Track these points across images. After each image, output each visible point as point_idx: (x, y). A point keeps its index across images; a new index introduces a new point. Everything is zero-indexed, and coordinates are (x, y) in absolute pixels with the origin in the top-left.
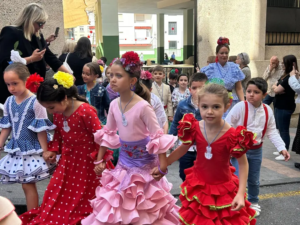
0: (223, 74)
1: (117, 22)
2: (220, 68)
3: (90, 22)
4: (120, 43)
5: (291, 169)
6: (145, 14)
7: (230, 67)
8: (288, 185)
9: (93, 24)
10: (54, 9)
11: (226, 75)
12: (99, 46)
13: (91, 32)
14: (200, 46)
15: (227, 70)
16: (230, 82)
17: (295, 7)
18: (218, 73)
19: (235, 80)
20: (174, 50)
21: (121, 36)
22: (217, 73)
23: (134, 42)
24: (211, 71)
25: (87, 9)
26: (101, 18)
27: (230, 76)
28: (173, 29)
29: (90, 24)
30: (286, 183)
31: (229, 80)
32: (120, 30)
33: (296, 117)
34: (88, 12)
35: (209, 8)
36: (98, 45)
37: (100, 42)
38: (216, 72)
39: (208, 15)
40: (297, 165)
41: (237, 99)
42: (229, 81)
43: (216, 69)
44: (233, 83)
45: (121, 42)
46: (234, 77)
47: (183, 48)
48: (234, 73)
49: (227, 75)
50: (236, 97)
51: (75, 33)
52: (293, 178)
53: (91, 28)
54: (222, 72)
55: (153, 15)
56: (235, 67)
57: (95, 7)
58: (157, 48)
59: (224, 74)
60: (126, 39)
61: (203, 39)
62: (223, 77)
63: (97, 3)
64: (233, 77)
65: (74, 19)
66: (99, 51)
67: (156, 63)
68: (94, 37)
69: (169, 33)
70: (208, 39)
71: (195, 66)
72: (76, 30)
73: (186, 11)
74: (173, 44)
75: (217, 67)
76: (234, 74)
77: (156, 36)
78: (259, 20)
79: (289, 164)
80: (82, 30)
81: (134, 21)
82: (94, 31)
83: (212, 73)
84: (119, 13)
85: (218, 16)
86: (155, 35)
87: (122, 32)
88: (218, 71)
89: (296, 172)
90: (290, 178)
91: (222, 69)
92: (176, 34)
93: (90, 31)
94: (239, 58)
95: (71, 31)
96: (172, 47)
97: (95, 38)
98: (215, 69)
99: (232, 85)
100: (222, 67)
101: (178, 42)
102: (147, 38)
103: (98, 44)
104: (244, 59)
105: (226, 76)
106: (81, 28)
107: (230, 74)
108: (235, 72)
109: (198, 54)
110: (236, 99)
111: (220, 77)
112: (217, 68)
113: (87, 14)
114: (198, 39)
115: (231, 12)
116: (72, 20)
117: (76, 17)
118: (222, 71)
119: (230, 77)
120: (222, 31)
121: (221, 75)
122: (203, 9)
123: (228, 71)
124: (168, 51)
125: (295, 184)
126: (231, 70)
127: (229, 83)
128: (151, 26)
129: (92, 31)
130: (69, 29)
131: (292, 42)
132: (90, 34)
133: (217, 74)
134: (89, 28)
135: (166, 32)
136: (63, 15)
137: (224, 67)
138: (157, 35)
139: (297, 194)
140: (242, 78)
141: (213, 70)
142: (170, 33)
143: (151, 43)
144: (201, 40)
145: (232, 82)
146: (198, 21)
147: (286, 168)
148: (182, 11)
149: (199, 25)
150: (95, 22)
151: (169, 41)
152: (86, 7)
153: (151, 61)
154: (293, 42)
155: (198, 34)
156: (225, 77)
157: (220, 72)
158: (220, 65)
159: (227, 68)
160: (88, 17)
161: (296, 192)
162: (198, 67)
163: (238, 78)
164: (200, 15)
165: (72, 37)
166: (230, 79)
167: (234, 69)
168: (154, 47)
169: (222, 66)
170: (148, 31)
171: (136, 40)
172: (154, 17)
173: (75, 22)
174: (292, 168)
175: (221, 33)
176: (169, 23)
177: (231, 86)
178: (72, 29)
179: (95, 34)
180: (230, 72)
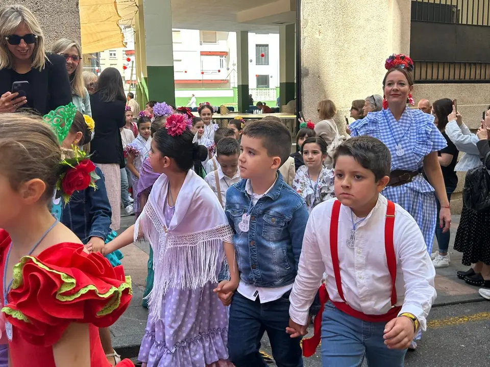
0: (398, 134)
1: (171, 43)
2: (391, 121)
3: (126, 43)
4: (175, 78)
5: (452, 282)
6: (217, 32)
7: (414, 122)
8: (447, 307)
9: (131, 46)
10: (65, 22)
11: (403, 137)
12: (141, 83)
13: (129, 60)
14: (306, 84)
15: (407, 128)
16: (412, 152)
17: (455, 22)
18: (387, 132)
19: (425, 150)
20: (264, 90)
21: (177, 67)
22: (385, 134)
23: (200, 77)
24: (371, 128)
25: (120, 22)
26: (144, 37)
27: (412, 141)
28: (263, 56)
29: (127, 46)
30: (444, 305)
31: (411, 149)
32: (176, 56)
33: (458, 197)
34: (122, 27)
35: (320, 24)
36: (139, 81)
37: (142, 76)
38: (382, 130)
39: (318, 35)
40: (462, 275)
41: (430, 189)
42: (410, 151)
43: (383, 124)
44: (420, 157)
45: (177, 76)
46: (423, 144)
47: (279, 86)
48: (422, 134)
49: (405, 138)
50: (428, 186)
51: (101, 62)
52: (455, 296)
53: (128, 53)
54: (395, 130)
55: (230, 32)
56: (424, 121)
57: (134, 18)
58: (237, 86)
59: (401, 136)
60: (186, 72)
61: (311, 72)
62: (396, 142)
63: (138, 12)
64: (419, 144)
65: (99, 38)
66: (142, 91)
67: (235, 111)
68: (132, 67)
69: (256, 63)
70: (318, 73)
71: (299, 117)
72: (102, 55)
73: (284, 27)
74: (263, 81)
75: (384, 120)
76: (421, 136)
77: (236, 68)
78: (399, 42)
79: (449, 273)
80: (113, 56)
81: (199, 43)
82: (133, 58)
83: (373, 133)
84: (173, 29)
85: (334, 36)
86: (234, 65)
87: (180, 60)
88: (386, 129)
89: (460, 285)
90: (451, 296)
91: (395, 125)
92: (268, 64)
93: (127, 57)
94: (368, 104)
95: (94, 59)
96: (262, 84)
97: (134, 69)
98: (381, 123)
99: (418, 160)
100: (395, 120)
101: (272, 77)
102: (221, 69)
103: (140, 79)
104: (376, 105)
105: (404, 140)
106: (111, 52)
107: (414, 136)
108: (423, 132)
109: (302, 97)
110: (427, 191)
111: (391, 142)
112: (384, 122)
113: (121, 29)
114: (302, 72)
115: (355, 29)
116: (96, 39)
117: (103, 35)
118: (396, 128)
119: (412, 144)
120: (340, 60)
121: (393, 136)
122: (309, 24)
123: (408, 130)
124: (255, 91)
125: (457, 306)
126: (415, 128)
127: (411, 155)
128: (227, 51)
129: (130, 57)
130: (91, 54)
131: (451, 78)
132: (126, 62)
133: (384, 136)
134: (124, 53)
135: (251, 61)
136: (80, 32)
137: (401, 121)
138: (236, 65)
139: (461, 321)
140: (442, 146)
141: (376, 126)
142: (258, 63)
143: (228, 78)
144: (307, 75)
145: (418, 155)
146: (301, 44)
147: (445, 279)
148: (277, 27)
149: (304, 50)
150: (135, 43)
151: (256, 75)
152: (119, 18)
153: (227, 108)
154: (453, 78)
155: (302, 64)
156: (403, 142)
157: (391, 131)
158: (391, 116)
159: (406, 123)
160: (123, 35)
161: (460, 318)
162: (302, 118)
163: (430, 145)
164: (305, 34)
165: (97, 68)
166: (413, 147)
167: (422, 125)
168: (232, 85)
169: (396, 118)
170: (222, 58)
171: (203, 73)
172: (233, 36)
173: (101, 43)
174: (454, 279)
175: (339, 64)
176: (257, 45)
177: (415, 162)
178: (97, 54)
179: (134, 63)
180: (413, 132)
